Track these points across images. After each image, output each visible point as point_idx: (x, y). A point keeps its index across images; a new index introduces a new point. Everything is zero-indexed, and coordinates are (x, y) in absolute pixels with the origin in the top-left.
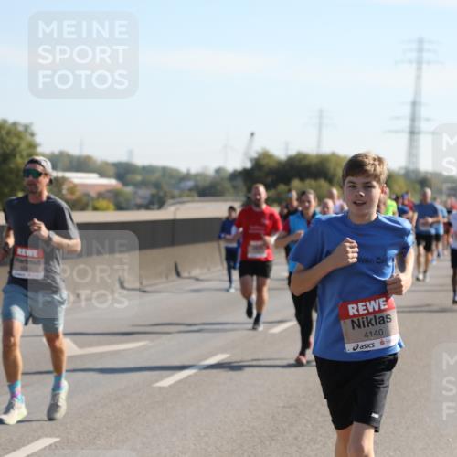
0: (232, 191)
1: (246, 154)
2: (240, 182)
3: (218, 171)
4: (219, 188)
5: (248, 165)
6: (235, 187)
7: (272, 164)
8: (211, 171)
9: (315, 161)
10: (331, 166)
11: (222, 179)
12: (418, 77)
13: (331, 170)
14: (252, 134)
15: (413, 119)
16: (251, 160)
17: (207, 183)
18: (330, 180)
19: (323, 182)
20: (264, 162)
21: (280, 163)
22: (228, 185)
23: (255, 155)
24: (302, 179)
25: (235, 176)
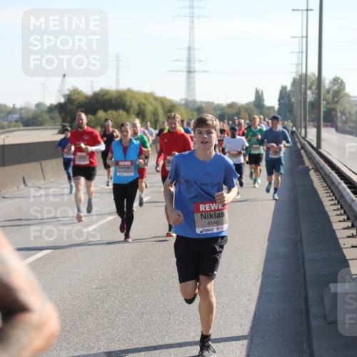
0: (50, 121)
1: (60, 91)
2: (56, 114)
3: (38, 105)
4: (40, 118)
5: (62, 100)
6: (52, 118)
7: (82, 99)
8: (33, 106)
9: (115, 95)
10: (128, 99)
11: (42, 112)
12: (192, 28)
13: (128, 103)
14: (64, 76)
15: (189, 61)
16: (64, 96)
17: (30, 115)
18: (127, 111)
19: (121, 112)
20: (74, 98)
21: (87, 98)
22: (47, 117)
23: (67, 92)
24: (106, 110)
25: (52, 109)
